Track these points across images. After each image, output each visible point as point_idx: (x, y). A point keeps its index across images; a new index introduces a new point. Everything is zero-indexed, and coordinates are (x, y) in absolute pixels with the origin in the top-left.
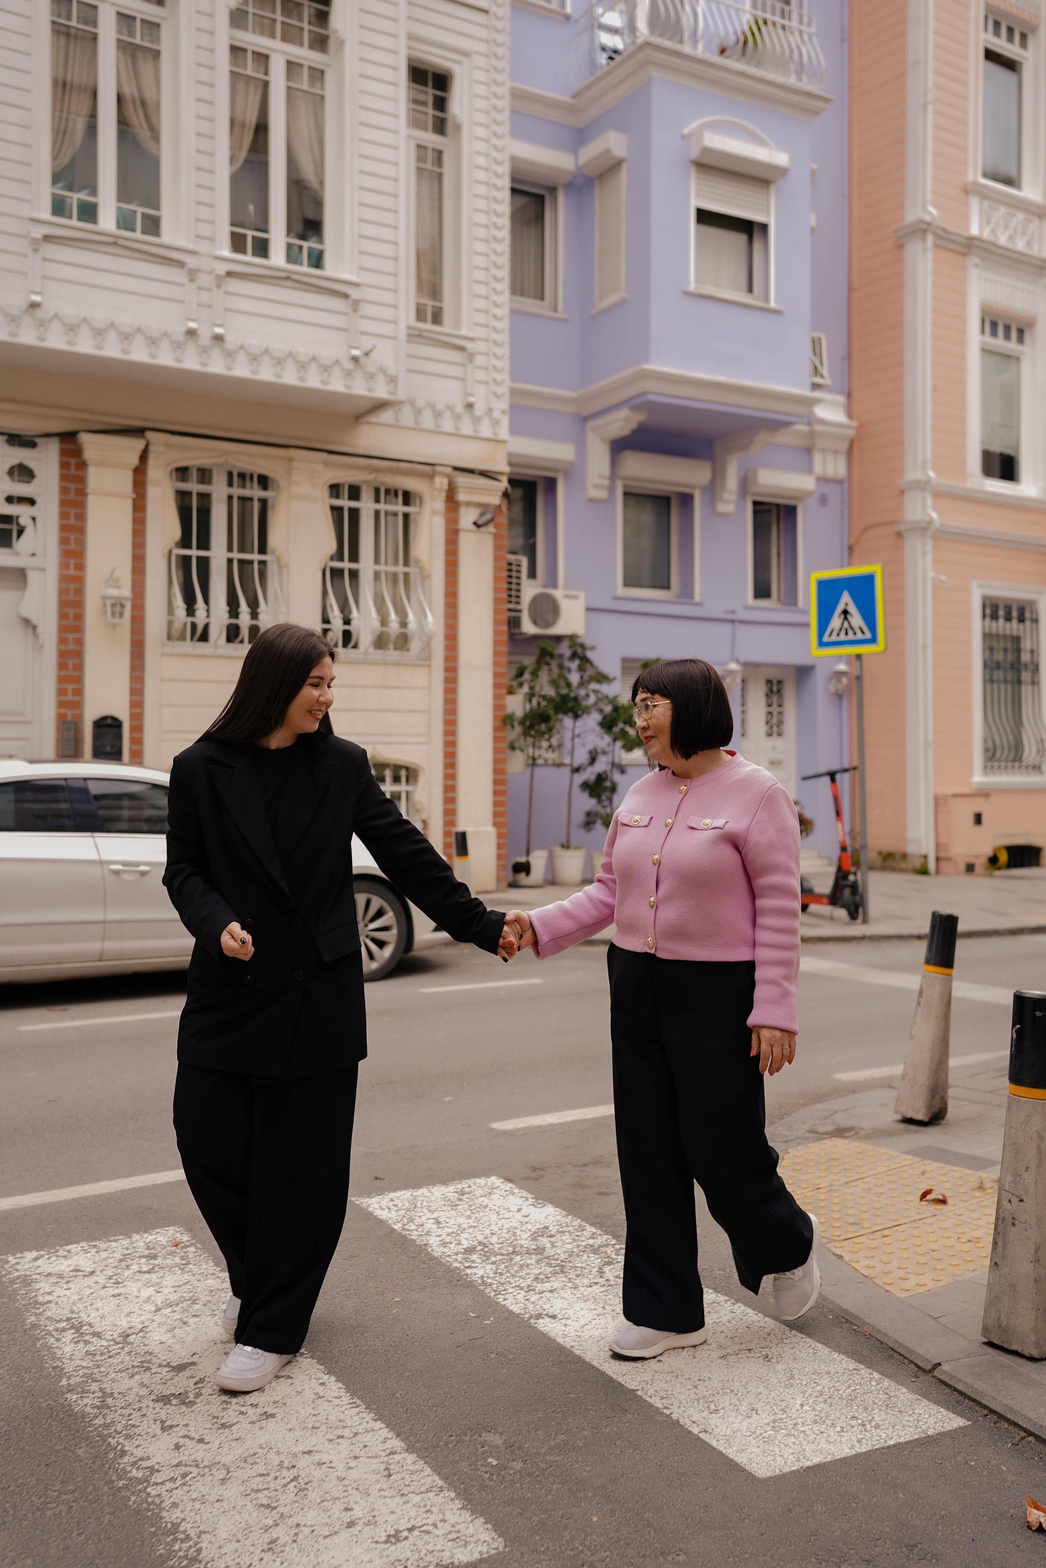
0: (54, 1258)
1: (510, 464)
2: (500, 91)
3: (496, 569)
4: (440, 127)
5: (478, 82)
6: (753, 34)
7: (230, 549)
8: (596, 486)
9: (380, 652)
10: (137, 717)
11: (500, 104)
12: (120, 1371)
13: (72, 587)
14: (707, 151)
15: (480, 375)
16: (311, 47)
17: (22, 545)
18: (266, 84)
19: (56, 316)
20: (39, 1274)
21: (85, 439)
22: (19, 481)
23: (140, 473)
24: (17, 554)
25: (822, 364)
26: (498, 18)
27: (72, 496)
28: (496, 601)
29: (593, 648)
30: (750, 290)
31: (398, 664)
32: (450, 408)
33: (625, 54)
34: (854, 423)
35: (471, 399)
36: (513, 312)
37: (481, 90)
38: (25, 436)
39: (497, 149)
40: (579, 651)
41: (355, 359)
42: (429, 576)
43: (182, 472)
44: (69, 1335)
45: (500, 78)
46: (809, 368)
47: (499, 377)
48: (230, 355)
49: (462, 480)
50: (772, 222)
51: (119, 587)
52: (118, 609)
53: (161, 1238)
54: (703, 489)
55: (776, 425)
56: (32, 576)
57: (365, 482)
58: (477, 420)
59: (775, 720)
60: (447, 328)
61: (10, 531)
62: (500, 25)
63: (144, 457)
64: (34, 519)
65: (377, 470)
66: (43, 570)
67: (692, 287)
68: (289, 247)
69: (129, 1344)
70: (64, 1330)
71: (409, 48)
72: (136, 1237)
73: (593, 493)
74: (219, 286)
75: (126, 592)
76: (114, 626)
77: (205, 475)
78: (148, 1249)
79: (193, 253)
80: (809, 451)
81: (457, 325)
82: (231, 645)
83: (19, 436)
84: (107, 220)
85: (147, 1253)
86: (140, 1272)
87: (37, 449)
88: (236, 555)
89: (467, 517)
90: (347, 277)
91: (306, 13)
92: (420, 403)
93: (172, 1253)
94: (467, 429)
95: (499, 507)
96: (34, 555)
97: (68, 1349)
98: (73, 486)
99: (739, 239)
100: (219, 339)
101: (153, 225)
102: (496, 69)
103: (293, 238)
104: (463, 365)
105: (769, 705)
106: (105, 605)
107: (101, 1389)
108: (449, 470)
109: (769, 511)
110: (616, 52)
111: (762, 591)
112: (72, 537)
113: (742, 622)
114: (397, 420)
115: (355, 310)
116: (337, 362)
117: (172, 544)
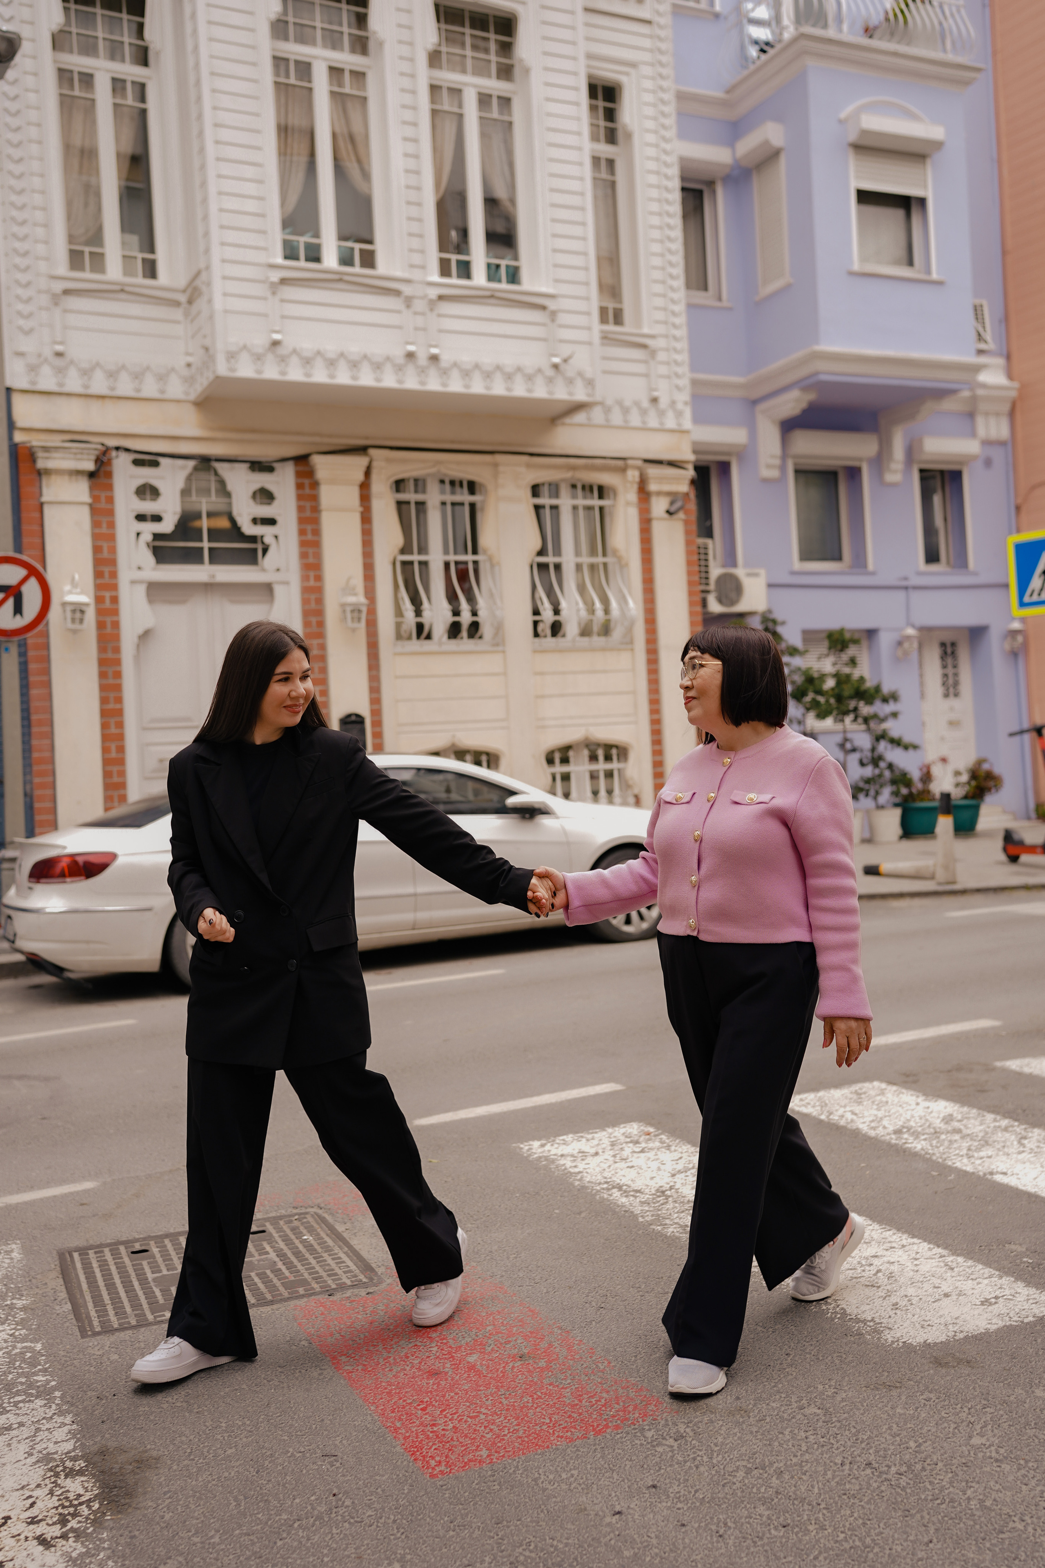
0: (556, 1146)
1: (695, 452)
2: (666, 96)
3: (688, 553)
4: (611, 137)
5: (646, 90)
6: (902, 12)
7: (446, 552)
8: (769, 466)
9: (586, 639)
10: (377, 712)
11: (667, 109)
12: (678, 1212)
13: (313, 597)
14: (865, 133)
15: (663, 370)
16: (499, 77)
17: (269, 561)
18: (461, 116)
19: (295, 351)
20: (555, 1155)
21: (318, 461)
22: (262, 503)
23: (365, 487)
24: (264, 570)
25: (984, 327)
26: (661, 27)
27: (308, 514)
28: (690, 583)
29: (783, 623)
30: (910, 263)
31: (603, 649)
32: (637, 404)
33: (778, 47)
34: (1016, 385)
35: (656, 394)
36: (690, 306)
37: (649, 98)
38: (267, 462)
39: (665, 152)
40: (770, 625)
41: (556, 366)
42: (627, 565)
43: (399, 485)
44: (616, 1193)
45: (665, 84)
46: (974, 335)
47: (679, 370)
48: (445, 372)
49: (653, 471)
50: (930, 196)
51: (355, 594)
52: (356, 614)
53: (631, 1130)
54: (870, 461)
55: (940, 394)
56: (278, 590)
57: (564, 480)
58: (661, 414)
59: (951, 681)
60: (628, 327)
61: (255, 550)
62: (662, 33)
63: (368, 473)
64: (276, 537)
65: (573, 468)
66: (287, 583)
67: (856, 267)
68: (489, 266)
69: (669, 1196)
70: (608, 1189)
71: (589, 66)
72: (610, 1130)
73: (766, 473)
74: (432, 310)
75: (361, 599)
76: (354, 630)
77: (419, 484)
78: (626, 1137)
79: (408, 281)
80: (971, 415)
81: (638, 323)
82: (453, 641)
83: (259, 463)
84: (330, 259)
85: (628, 1140)
86: (634, 1152)
87: (275, 473)
88: (452, 558)
89: (659, 506)
90: (543, 289)
91: (493, 47)
92: (609, 402)
93: (650, 1140)
94: (653, 422)
95: (687, 494)
96: (278, 570)
97: (624, 1200)
98: (308, 505)
99: (898, 214)
100: (434, 358)
101: (368, 259)
102: (661, 76)
103: (491, 257)
104: (645, 362)
105: (944, 667)
106: (344, 611)
107: (676, 1223)
108: (639, 463)
109: (934, 477)
110: (767, 44)
111: (932, 556)
112: (311, 551)
113: (916, 588)
114: (589, 419)
115: (553, 320)
116: (540, 371)
117: (396, 551)
